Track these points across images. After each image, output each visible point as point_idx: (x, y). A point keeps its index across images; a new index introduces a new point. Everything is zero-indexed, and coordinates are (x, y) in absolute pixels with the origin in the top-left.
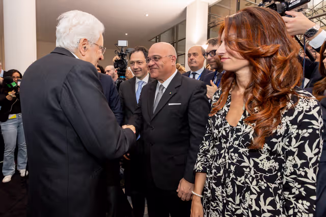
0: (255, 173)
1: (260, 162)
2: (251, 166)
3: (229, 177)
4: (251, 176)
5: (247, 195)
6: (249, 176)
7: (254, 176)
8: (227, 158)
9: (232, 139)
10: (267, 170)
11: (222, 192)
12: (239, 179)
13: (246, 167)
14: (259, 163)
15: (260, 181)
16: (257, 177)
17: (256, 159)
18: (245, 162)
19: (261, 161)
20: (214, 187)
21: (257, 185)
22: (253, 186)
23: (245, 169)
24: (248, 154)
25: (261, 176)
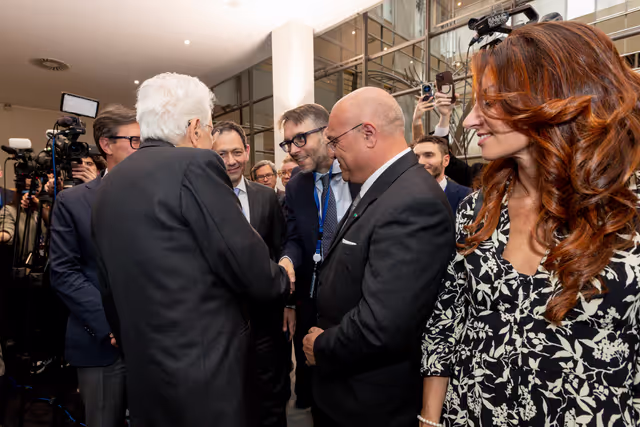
0: (586, 370)
1: (595, 346)
2: (577, 356)
3: (526, 383)
4: (576, 377)
5: (569, 416)
6: (571, 377)
7: (584, 377)
8: (518, 343)
9: (527, 303)
10: (608, 360)
11: (510, 416)
12: (551, 385)
13: (566, 360)
14: (593, 349)
15: (596, 385)
16: (590, 377)
17: (586, 342)
18: (562, 349)
19: (597, 343)
20: (489, 406)
21: (590, 395)
22: (583, 397)
23: (562, 364)
24: (569, 332)
25: (598, 374)
